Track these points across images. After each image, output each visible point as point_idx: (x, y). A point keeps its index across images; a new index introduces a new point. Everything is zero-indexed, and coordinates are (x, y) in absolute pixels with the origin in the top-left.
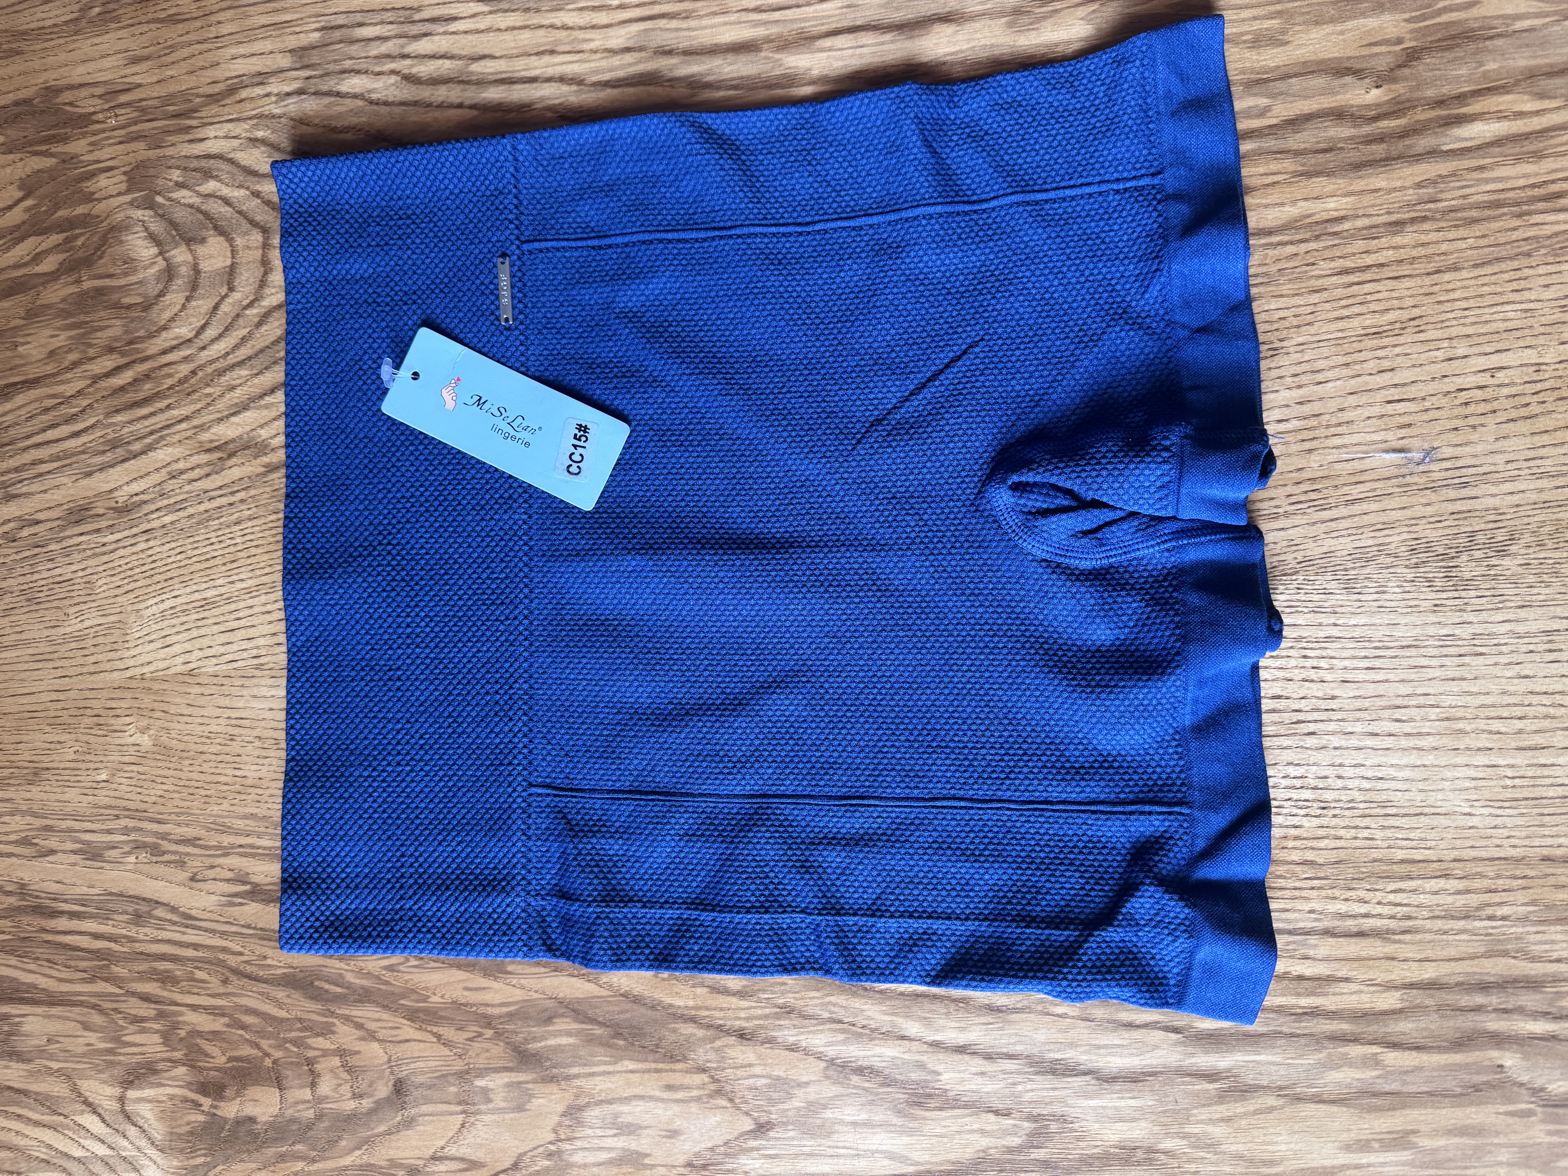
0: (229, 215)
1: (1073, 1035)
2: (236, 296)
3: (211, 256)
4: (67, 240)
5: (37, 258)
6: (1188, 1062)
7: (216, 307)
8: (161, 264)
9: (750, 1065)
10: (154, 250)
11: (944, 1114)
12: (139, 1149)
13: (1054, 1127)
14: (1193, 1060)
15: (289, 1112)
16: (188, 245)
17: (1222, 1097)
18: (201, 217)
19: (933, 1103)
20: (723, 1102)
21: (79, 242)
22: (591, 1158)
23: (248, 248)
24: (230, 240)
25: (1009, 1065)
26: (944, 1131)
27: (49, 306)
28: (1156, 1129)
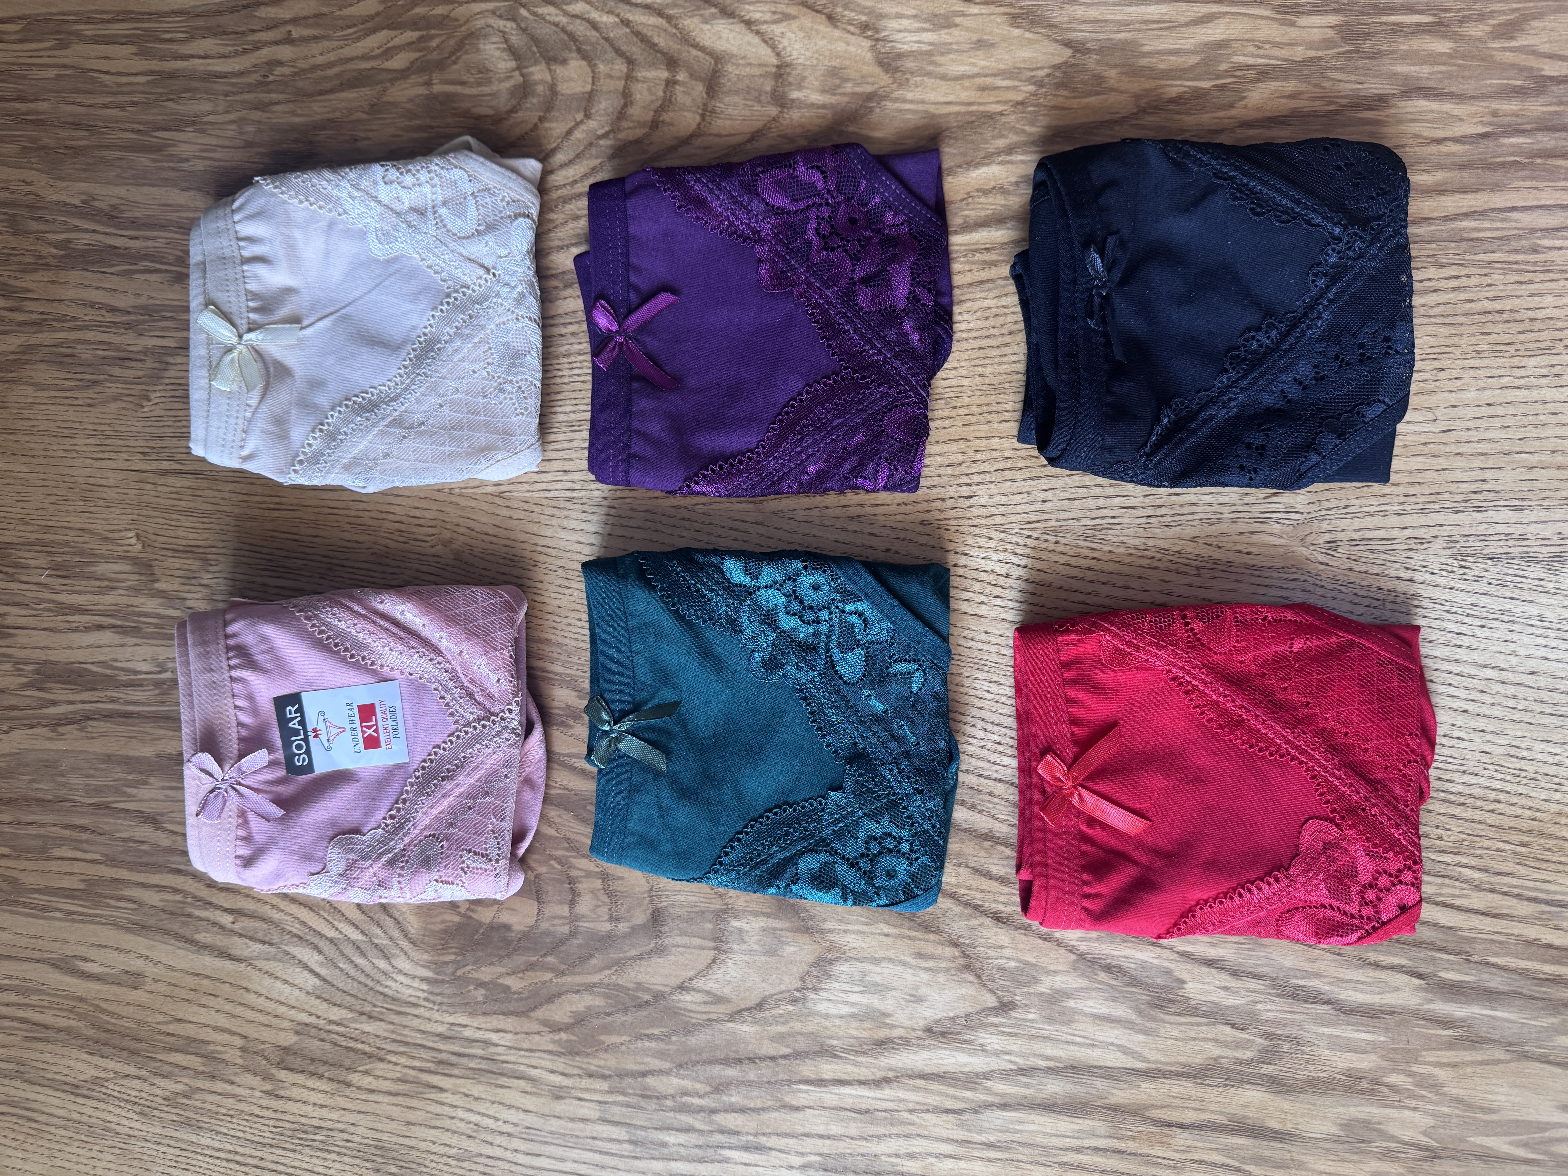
0: (594, 40)
1: (1320, 966)
2: (592, 124)
3: (571, 80)
4: (421, 39)
5: (388, 53)
6: (1426, 1007)
7: (569, 132)
8: (518, 79)
9: (1001, 947)
10: (513, 64)
11: (1183, 1020)
12: (391, 939)
13: (1286, 1047)
14: (1432, 1006)
15: (544, 925)
16: (548, 64)
17: (1451, 1045)
18: (566, 38)
19: (1173, 1008)
20: (971, 978)
21: (434, 43)
22: (833, 1010)
23: (610, 76)
24: (593, 67)
25: (1253, 984)
26: (1180, 1035)
27: (394, 104)
28: (1384, 1064)
